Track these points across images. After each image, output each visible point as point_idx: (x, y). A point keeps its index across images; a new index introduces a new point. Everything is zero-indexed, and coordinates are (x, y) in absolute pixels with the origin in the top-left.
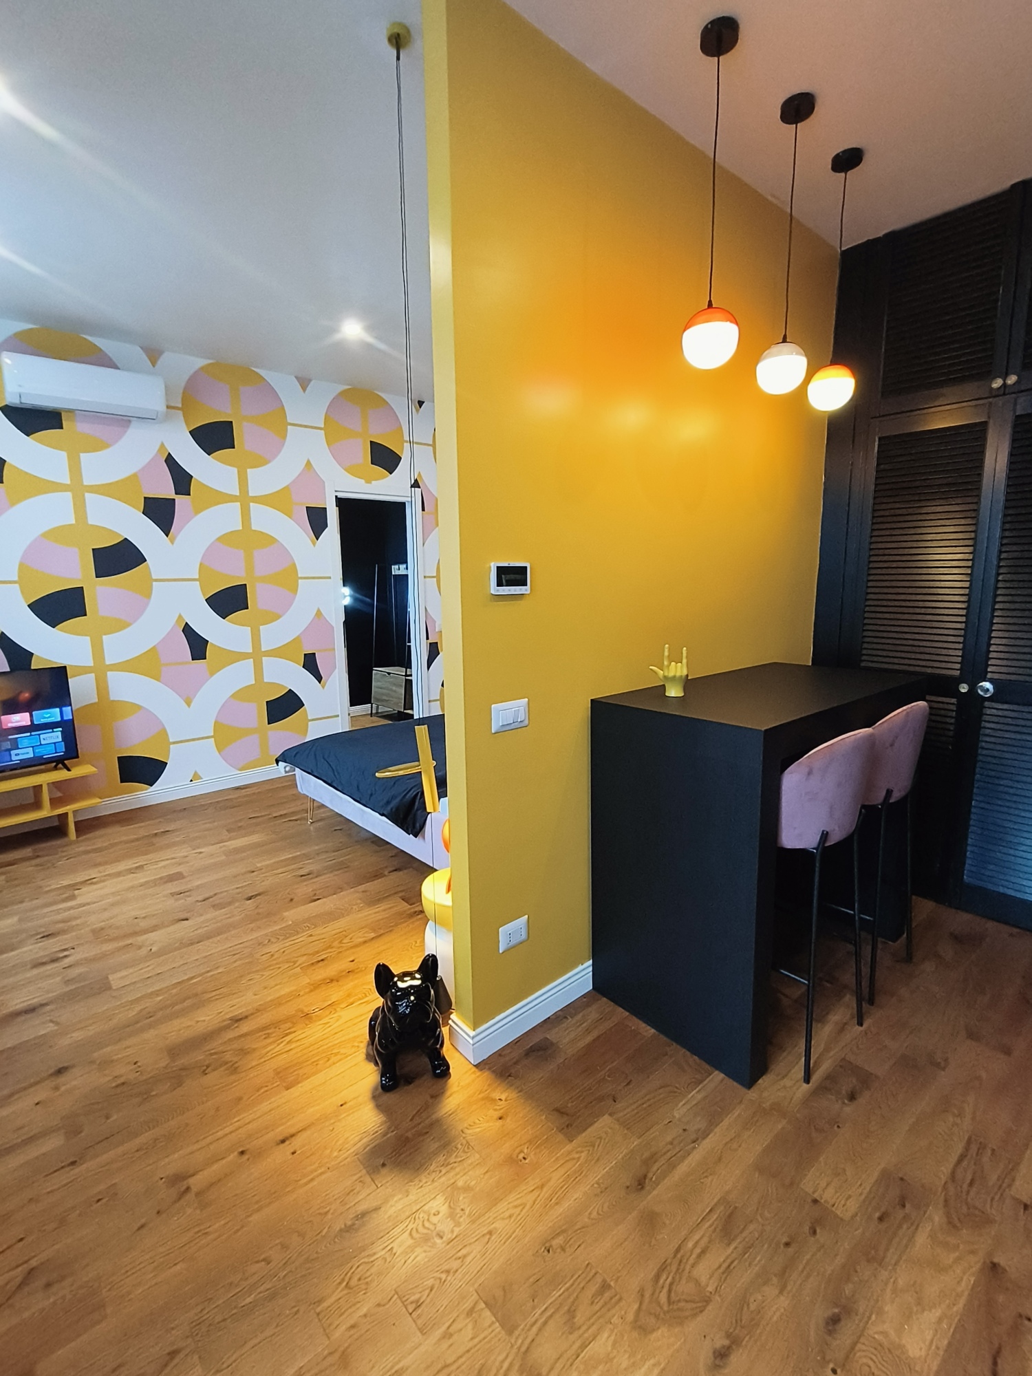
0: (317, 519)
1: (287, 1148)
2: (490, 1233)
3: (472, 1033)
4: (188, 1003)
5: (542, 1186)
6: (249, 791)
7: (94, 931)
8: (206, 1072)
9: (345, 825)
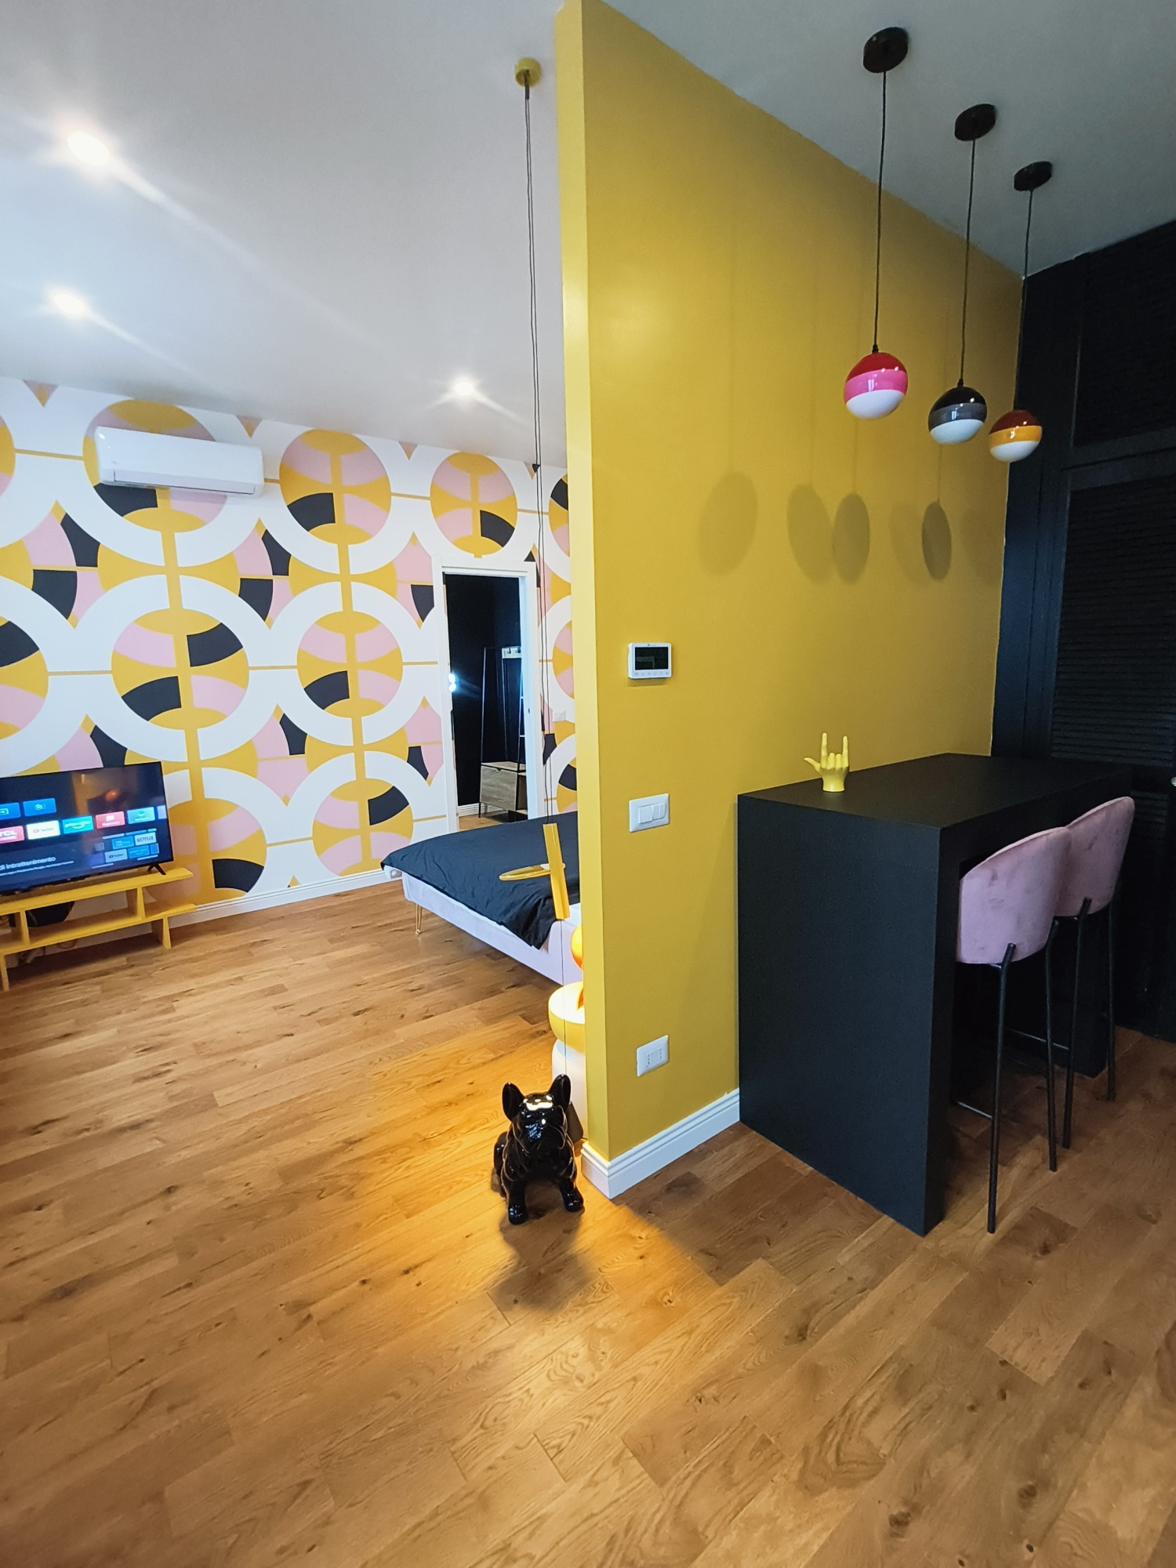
0: (422, 598)
1: (412, 1278)
2: (635, 1379)
3: (608, 1164)
4: (298, 1123)
5: (690, 1333)
6: (352, 898)
7: (195, 1045)
8: (322, 1196)
9: (456, 935)
